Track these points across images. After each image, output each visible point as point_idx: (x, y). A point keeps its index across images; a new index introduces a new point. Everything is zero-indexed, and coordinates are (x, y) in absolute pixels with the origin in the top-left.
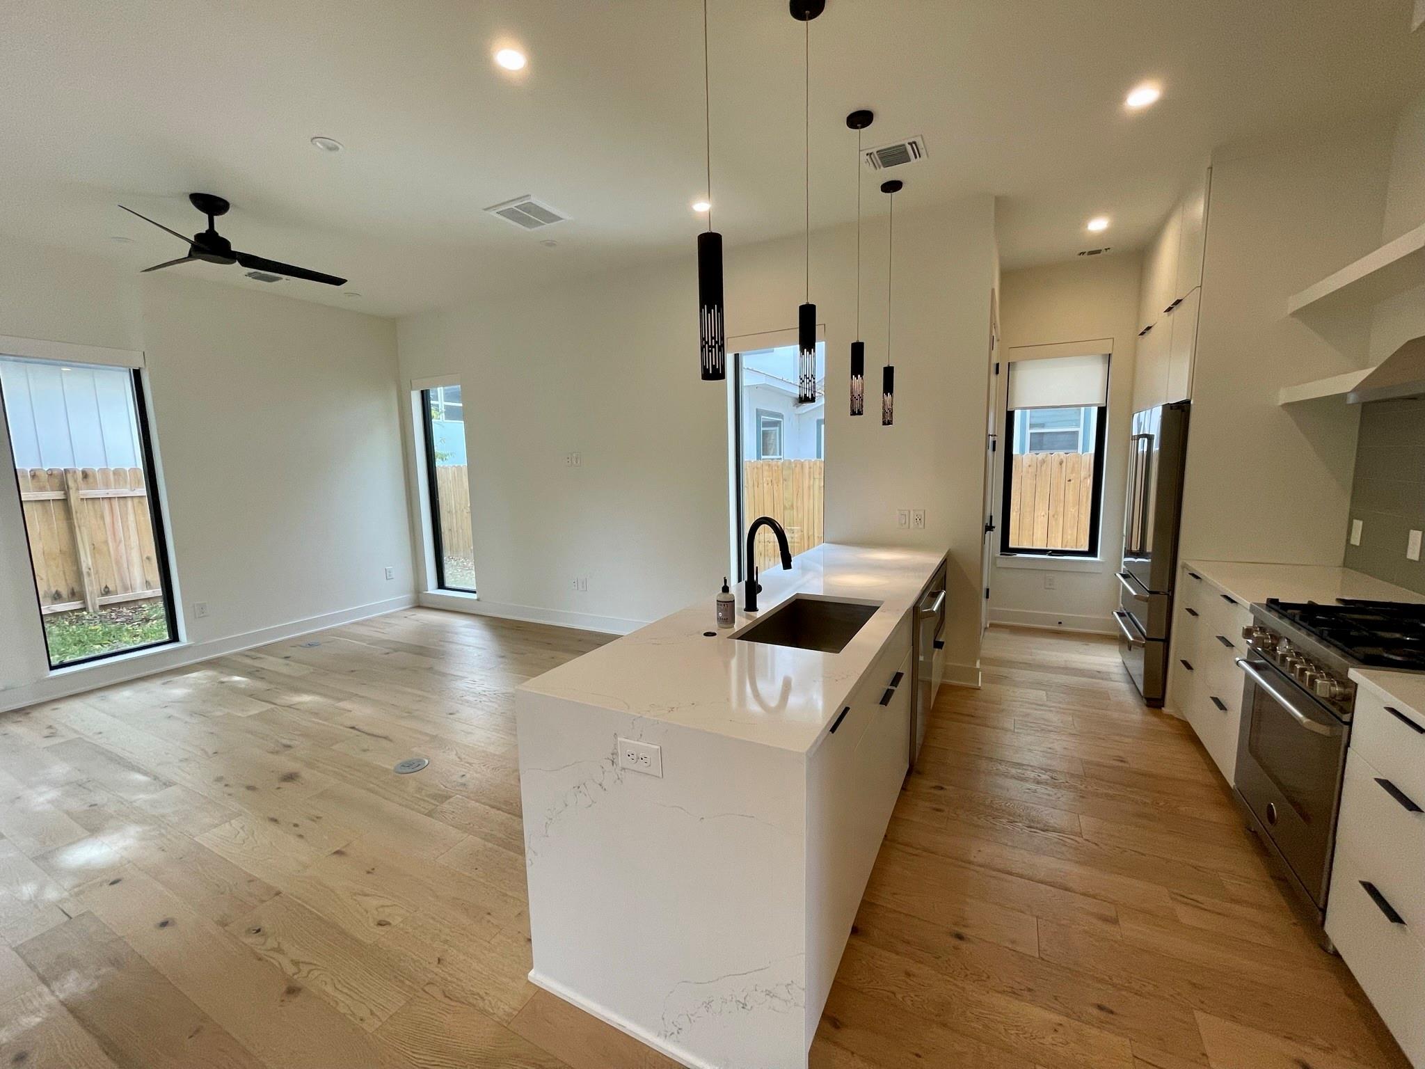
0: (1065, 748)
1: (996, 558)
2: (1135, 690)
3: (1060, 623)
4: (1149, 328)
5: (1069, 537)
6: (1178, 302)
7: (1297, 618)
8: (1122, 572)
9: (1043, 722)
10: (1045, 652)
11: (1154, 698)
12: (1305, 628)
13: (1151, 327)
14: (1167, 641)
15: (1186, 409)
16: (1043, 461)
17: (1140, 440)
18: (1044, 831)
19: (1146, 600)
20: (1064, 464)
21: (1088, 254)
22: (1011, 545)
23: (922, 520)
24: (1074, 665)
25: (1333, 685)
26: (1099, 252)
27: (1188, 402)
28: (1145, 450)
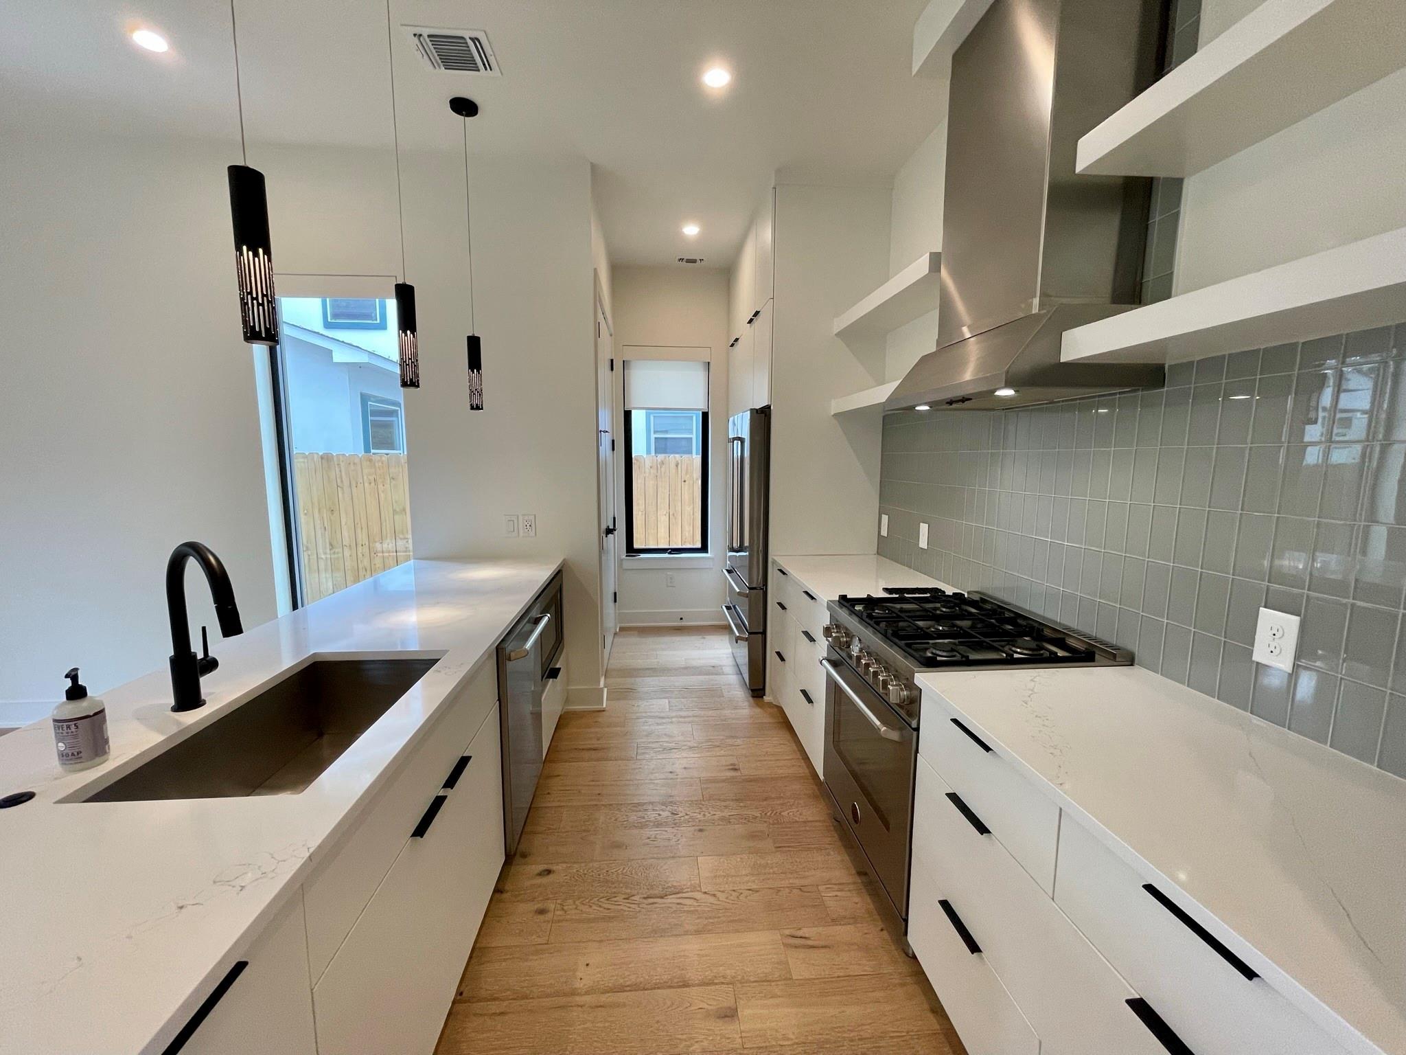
0: (685, 768)
1: (622, 560)
2: (743, 683)
3: (681, 619)
4: (737, 340)
5: (687, 534)
6: (757, 314)
7: (864, 617)
8: (727, 568)
9: (667, 740)
10: (671, 653)
11: (757, 689)
12: (872, 626)
13: (738, 339)
14: (764, 633)
15: (768, 414)
16: (662, 463)
17: (735, 442)
18: (662, 898)
19: (747, 596)
20: (679, 466)
21: (687, 262)
22: (636, 546)
23: (533, 526)
24: (695, 663)
25: (902, 689)
26: (694, 261)
27: (768, 407)
28: (739, 454)
